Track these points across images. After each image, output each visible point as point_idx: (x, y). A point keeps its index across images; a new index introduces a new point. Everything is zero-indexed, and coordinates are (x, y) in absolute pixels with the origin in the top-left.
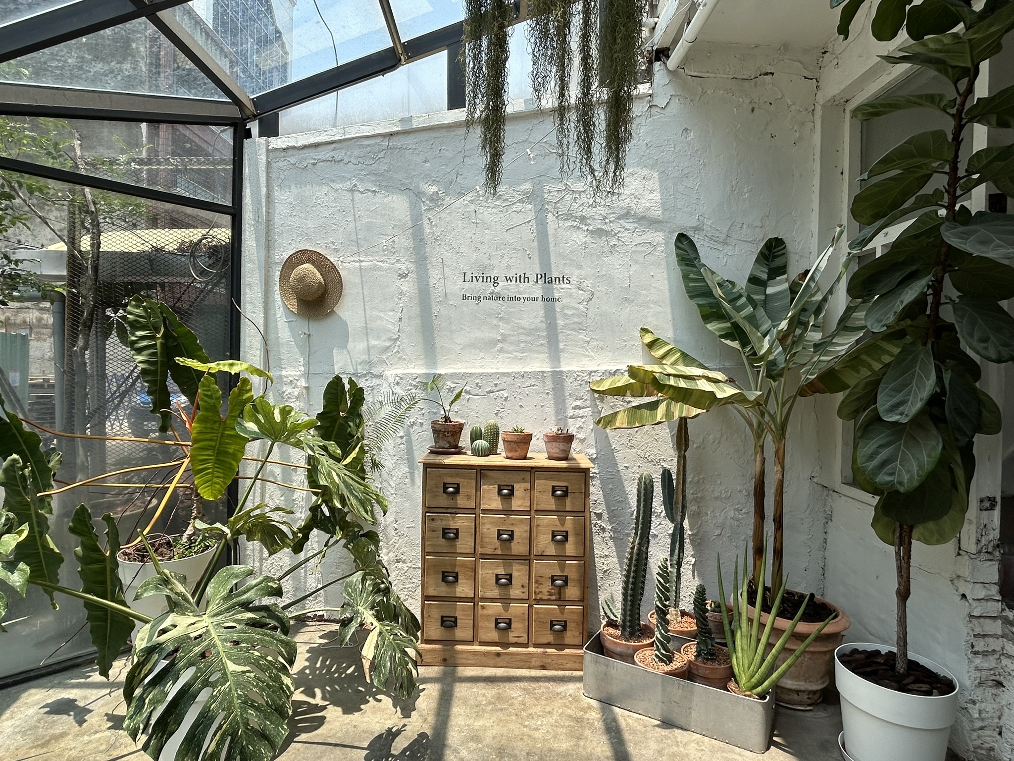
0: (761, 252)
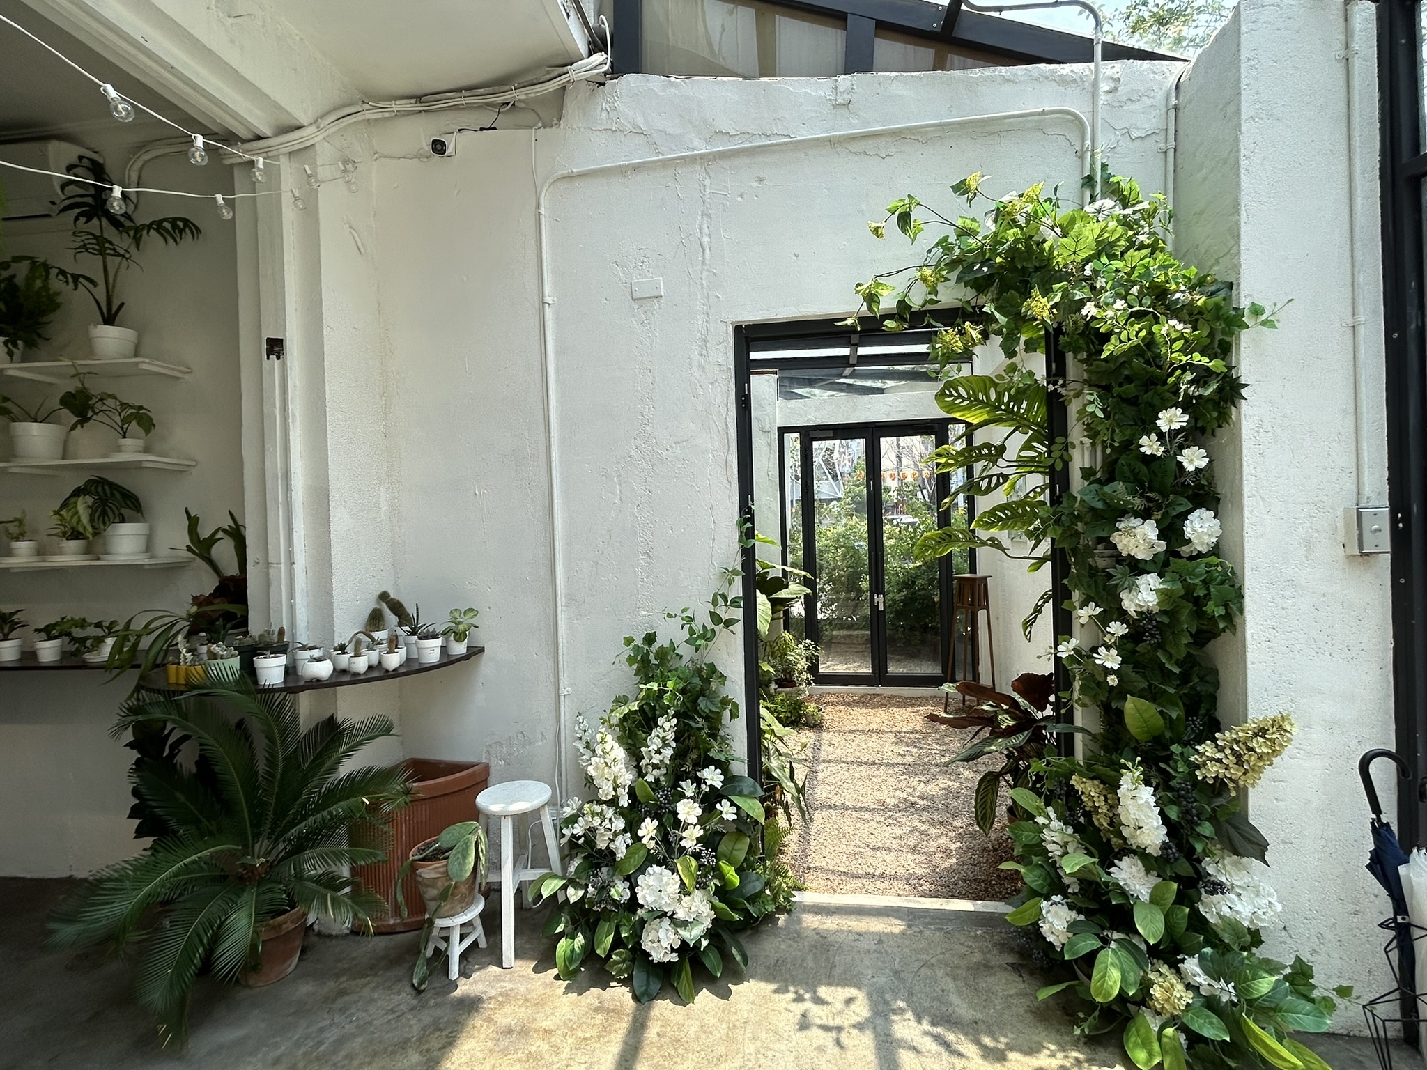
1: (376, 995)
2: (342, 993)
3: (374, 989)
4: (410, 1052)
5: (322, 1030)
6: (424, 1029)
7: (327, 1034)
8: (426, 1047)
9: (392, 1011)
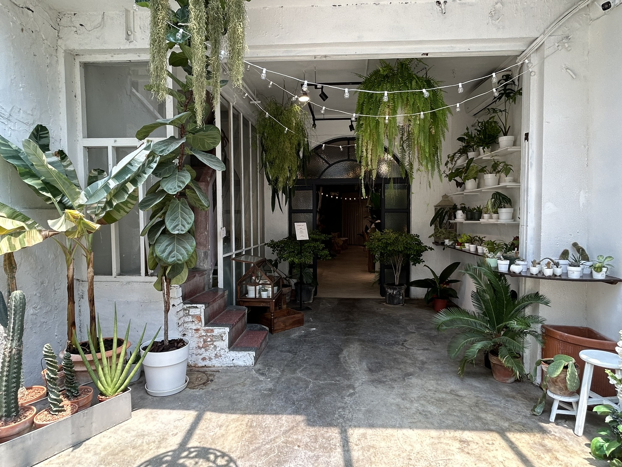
0: (33, 133)
1: (521, 405)
2: (514, 397)
3: (522, 404)
4: (507, 422)
5: (495, 400)
6: (519, 422)
7: (495, 402)
8: (513, 425)
9: (519, 412)
